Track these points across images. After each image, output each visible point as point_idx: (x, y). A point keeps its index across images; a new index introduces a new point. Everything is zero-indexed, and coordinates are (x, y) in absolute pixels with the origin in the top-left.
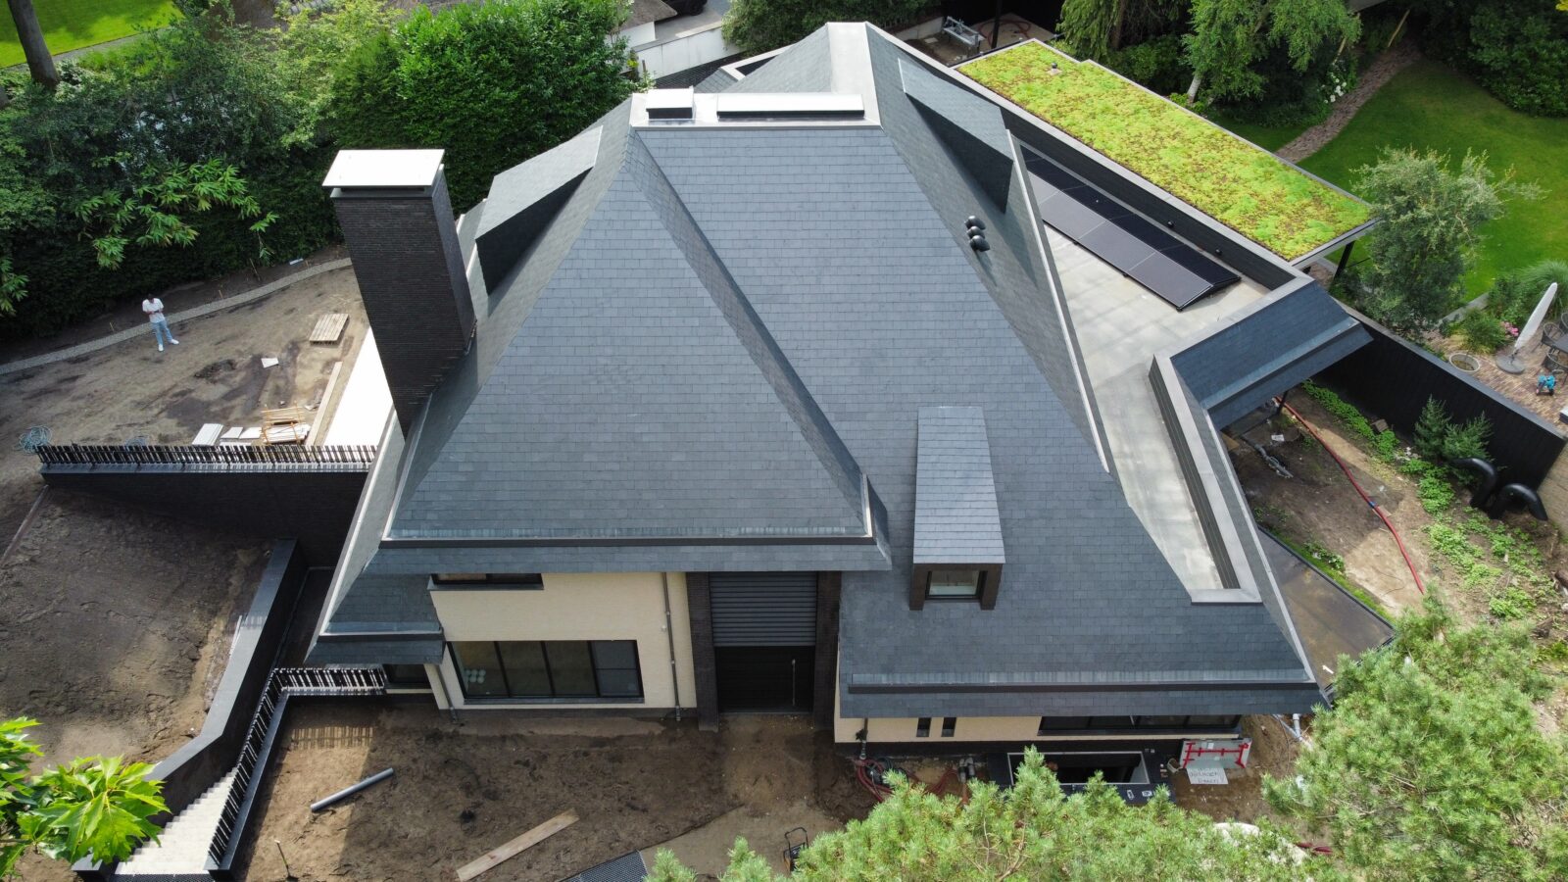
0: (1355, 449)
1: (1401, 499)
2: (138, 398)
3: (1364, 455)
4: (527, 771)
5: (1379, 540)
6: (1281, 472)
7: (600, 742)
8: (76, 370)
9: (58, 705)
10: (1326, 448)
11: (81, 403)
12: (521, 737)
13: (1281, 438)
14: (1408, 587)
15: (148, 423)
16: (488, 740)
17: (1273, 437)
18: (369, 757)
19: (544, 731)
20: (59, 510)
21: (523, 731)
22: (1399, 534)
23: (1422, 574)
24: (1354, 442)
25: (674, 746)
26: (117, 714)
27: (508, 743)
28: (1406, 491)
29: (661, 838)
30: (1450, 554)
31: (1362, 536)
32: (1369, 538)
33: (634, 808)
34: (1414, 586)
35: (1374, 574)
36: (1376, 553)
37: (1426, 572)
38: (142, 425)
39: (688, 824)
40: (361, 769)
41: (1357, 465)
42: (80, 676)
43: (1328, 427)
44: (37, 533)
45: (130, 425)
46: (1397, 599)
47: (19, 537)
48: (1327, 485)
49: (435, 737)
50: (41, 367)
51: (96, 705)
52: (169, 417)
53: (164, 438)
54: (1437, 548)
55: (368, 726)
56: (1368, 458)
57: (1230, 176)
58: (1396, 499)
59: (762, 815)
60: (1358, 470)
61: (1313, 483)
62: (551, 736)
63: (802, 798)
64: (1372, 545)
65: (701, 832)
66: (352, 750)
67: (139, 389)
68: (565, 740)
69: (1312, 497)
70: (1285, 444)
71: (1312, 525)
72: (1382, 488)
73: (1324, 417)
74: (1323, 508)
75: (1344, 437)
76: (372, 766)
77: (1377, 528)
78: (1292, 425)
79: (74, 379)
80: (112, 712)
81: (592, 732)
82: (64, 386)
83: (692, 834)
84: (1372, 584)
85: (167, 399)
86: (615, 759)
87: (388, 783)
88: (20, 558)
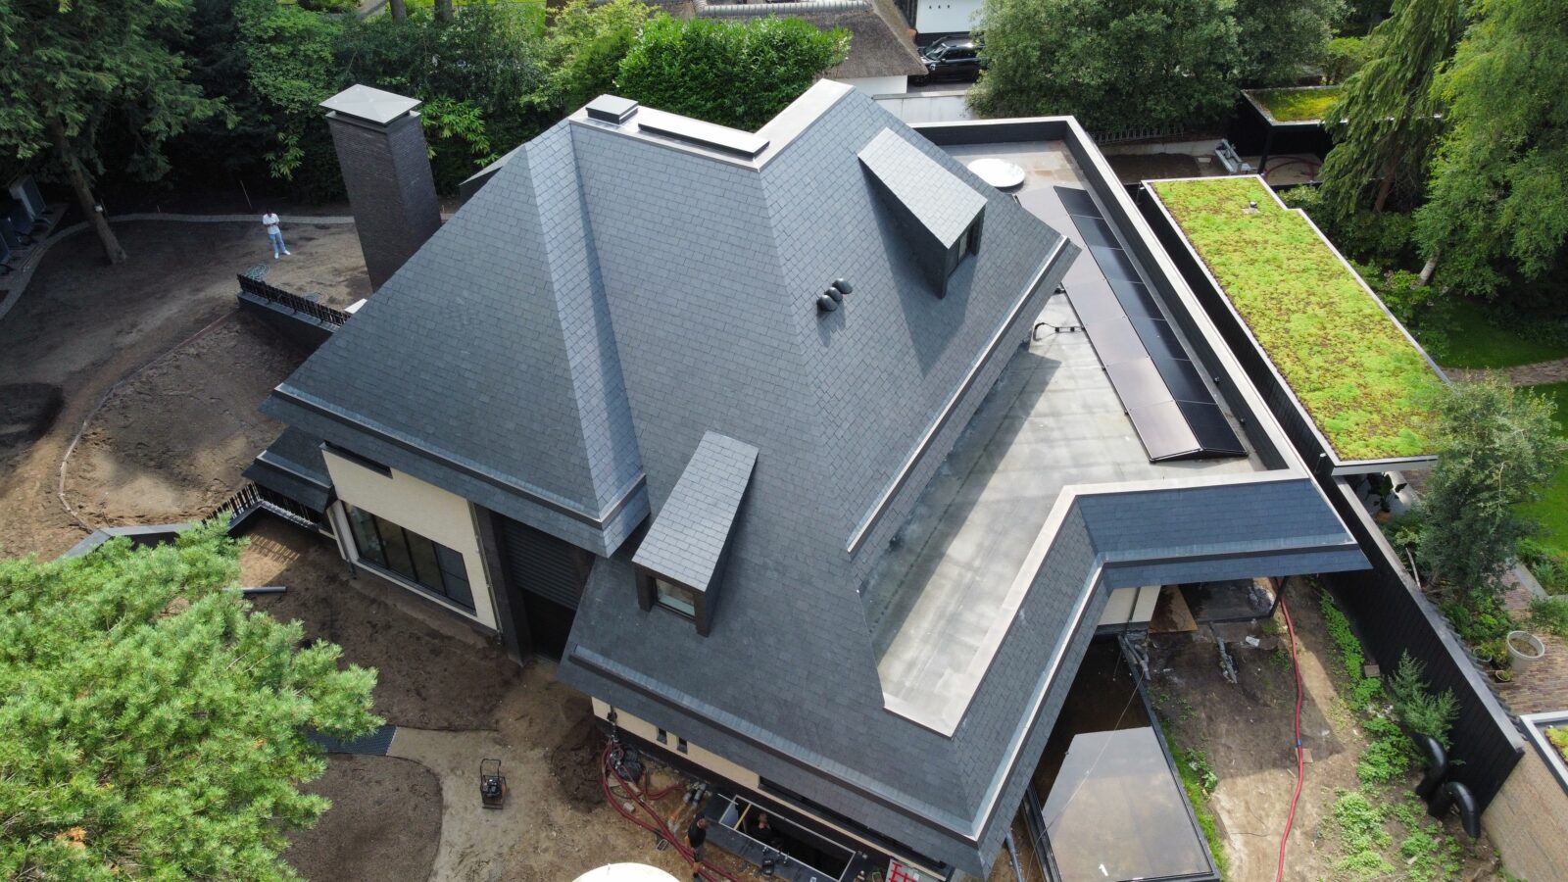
0: (1329, 683)
1: (1338, 752)
2: (337, 266)
3: (1334, 694)
4: (370, 631)
5: (1277, 781)
6: (1229, 675)
7: (434, 634)
8: (318, 233)
9: (151, 460)
10: (1295, 670)
11: (301, 257)
12: (386, 605)
13: (1255, 642)
14: (1269, 838)
15: (331, 285)
16: (362, 597)
17: (1248, 639)
18: (281, 574)
19: (403, 608)
20: (238, 327)
21: (390, 602)
22: (1305, 784)
23: (1298, 833)
24: (1333, 678)
25: (483, 663)
26: (187, 482)
27: (375, 606)
28: (1351, 746)
29: (419, 725)
30: (1348, 828)
31: (1260, 767)
32: (1266, 773)
33: (419, 694)
34: (1277, 840)
35: (1243, 809)
36: (1262, 790)
37: (1305, 834)
38: (326, 285)
39: (446, 724)
40: (270, 579)
41: (1318, 701)
42: (179, 446)
43: (1317, 652)
44: (213, 337)
45: (319, 284)
46: (1246, 844)
47: (199, 336)
48: (1267, 706)
49: (332, 579)
50: (297, 224)
51: (176, 471)
52: (347, 286)
53: (332, 300)
54: (1337, 816)
55: (298, 551)
56: (1336, 698)
57: (1351, 359)
58: (1334, 748)
59: (505, 745)
60: (1315, 705)
61: (1252, 698)
62: (405, 614)
63: (544, 747)
64: (1264, 781)
65: (450, 736)
66: (275, 564)
67: (344, 260)
68: (411, 621)
69: (1239, 710)
70: (1257, 650)
71: (1215, 735)
72: (1325, 733)
73: (1321, 640)
74: (1241, 725)
75: (1325, 668)
76: (278, 580)
77: (1286, 767)
78: (1277, 635)
79: (311, 239)
80: (184, 480)
81: (434, 624)
82: (300, 243)
83: (443, 734)
84: (1231, 818)
85: (356, 273)
86: (435, 652)
87: (277, 596)
88: (192, 351)
